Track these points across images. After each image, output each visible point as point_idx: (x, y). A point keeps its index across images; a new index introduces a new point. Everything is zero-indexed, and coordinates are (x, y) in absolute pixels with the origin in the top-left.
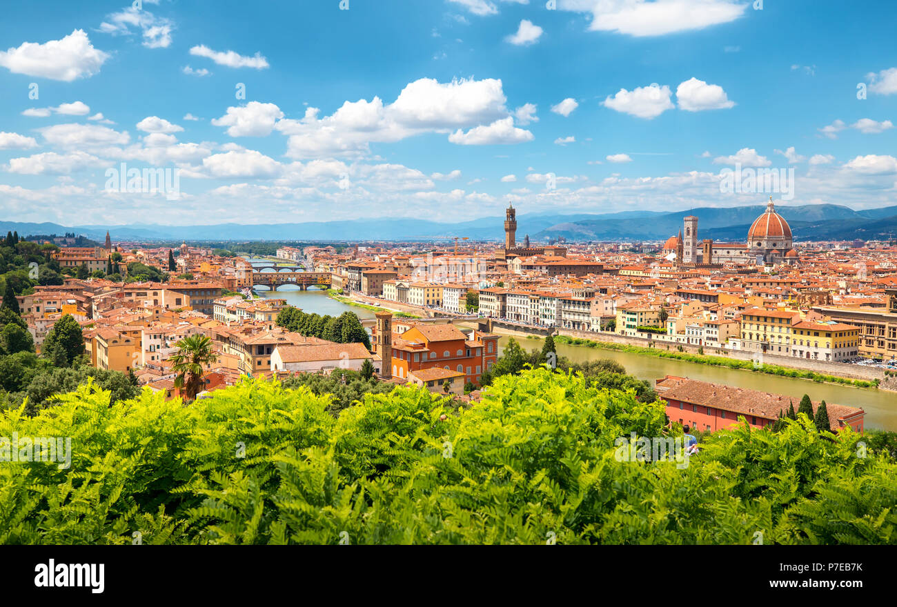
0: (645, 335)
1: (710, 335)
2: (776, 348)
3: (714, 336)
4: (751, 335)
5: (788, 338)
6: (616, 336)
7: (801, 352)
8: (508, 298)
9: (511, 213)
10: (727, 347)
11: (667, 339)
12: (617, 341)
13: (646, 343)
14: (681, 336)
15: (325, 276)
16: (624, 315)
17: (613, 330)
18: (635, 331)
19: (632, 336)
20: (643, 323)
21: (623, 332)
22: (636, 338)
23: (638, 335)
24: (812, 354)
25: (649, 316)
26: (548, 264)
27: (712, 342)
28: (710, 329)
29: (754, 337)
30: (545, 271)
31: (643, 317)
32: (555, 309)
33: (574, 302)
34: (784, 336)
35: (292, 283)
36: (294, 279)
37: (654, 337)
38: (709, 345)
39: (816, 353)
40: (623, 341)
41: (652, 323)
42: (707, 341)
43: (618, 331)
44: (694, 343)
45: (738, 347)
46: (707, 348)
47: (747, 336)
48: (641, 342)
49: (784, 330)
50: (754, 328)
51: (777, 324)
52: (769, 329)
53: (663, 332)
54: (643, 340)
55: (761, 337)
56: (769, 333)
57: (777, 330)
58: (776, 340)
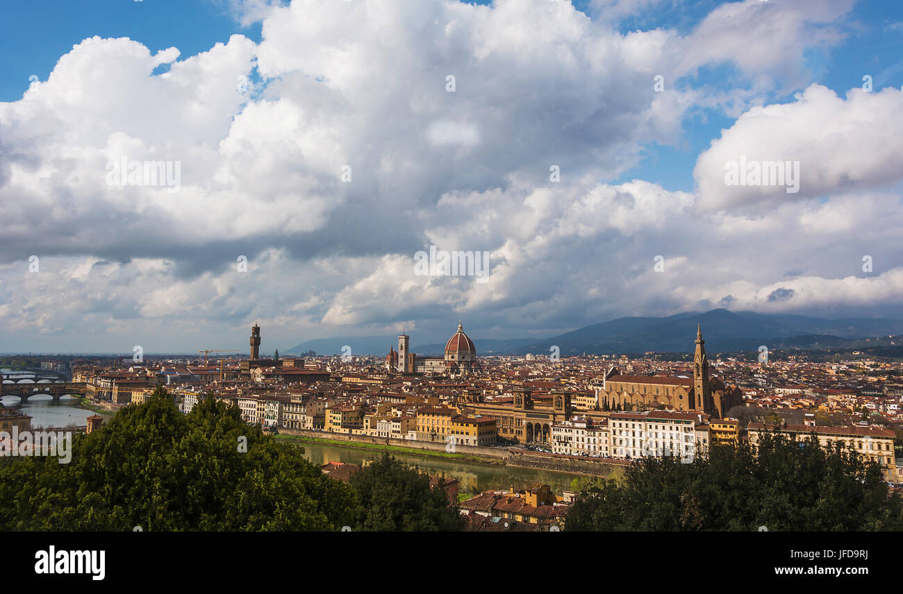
0: (347, 431)
1: (395, 429)
2: (440, 438)
3: (398, 429)
4: (423, 427)
5: (449, 429)
6: (324, 432)
7: (457, 439)
8: (239, 402)
9: (257, 331)
10: (407, 438)
11: (363, 432)
12: (324, 436)
13: (347, 437)
14: (373, 430)
16: (331, 414)
17: (323, 428)
18: (339, 427)
19: (338, 432)
20: (346, 421)
21: (330, 428)
22: (339, 434)
23: (342, 431)
24: (465, 441)
25: (350, 415)
26: (284, 373)
27: (395, 434)
28: (395, 424)
29: (426, 429)
30: (281, 379)
31: (346, 415)
32: (277, 411)
33: (293, 404)
34: (446, 427)
37: (354, 431)
38: (394, 437)
39: (467, 440)
40: (330, 436)
41: (353, 421)
42: (393, 434)
43: (326, 429)
44: (383, 436)
45: (415, 438)
46: (394, 439)
47: (421, 429)
48: (343, 436)
49: (446, 423)
50: (426, 421)
51: (440, 418)
52: (435, 422)
53: (361, 428)
54: (345, 435)
55: (431, 429)
56: (436, 426)
57: (441, 422)
58: (441, 430)
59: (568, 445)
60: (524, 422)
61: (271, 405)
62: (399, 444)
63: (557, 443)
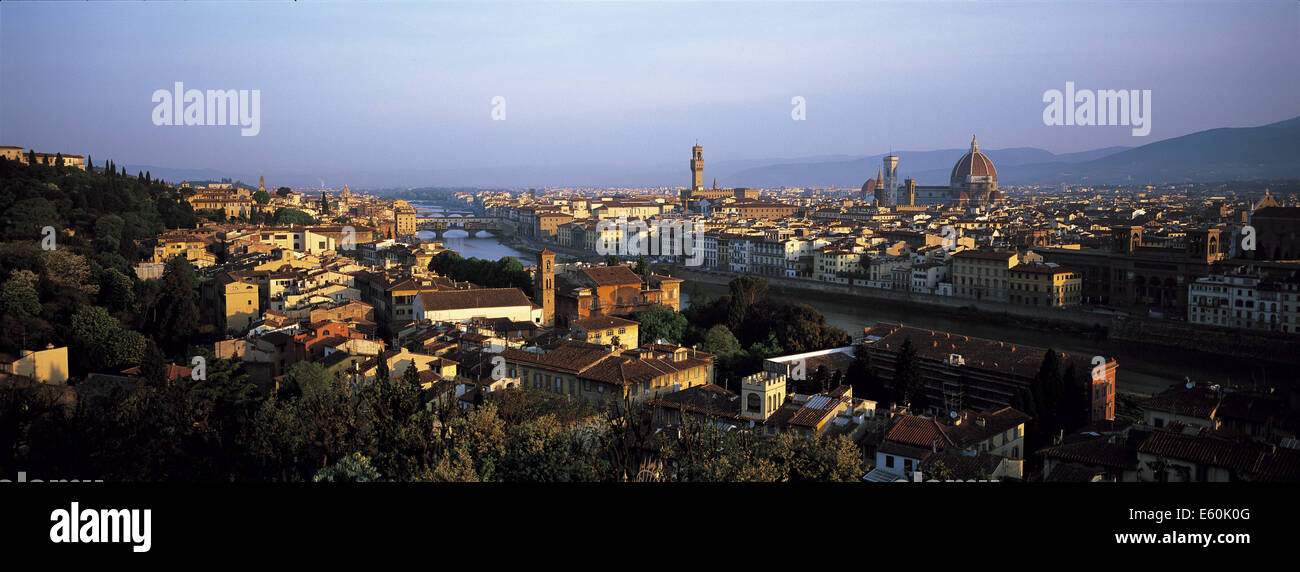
0: (846, 281)
1: (918, 280)
2: (992, 294)
3: (923, 281)
4: (963, 280)
5: (1004, 282)
6: (812, 282)
7: (1020, 298)
9: (697, 152)
10: (937, 293)
11: (870, 284)
12: (814, 287)
13: (847, 290)
14: (886, 282)
15: (495, 220)
16: (822, 259)
17: (810, 276)
18: (833, 276)
19: (832, 282)
20: (843, 268)
21: (821, 277)
22: (835, 285)
23: (838, 281)
24: (1032, 300)
25: (849, 260)
27: (919, 287)
28: (918, 274)
29: (967, 282)
30: (734, 213)
31: (843, 260)
32: (745, 252)
33: (767, 244)
34: (1000, 280)
35: (460, 228)
36: (462, 225)
37: (856, 283)
38: (917, 291)
39: (1036, 300)
40: (821, 288)
41: (853, 269)
43: (815, 277)
44: (901, 289)
45: (950, 293)
46: (918, 294)
47: (960, 281)
48: (841, 288)
49: (1000, 273)
50: (967, 271)
51: (992, 267)
52: (983, 272)
53: (867, 277)
54: (844, 285)
55: (975, 282)
56: (983, 277)
57: (992, 273)
58: (991, 284)
59: (1220, 312)
60: (1131, 275)
61: (737, 245)
62: (925, 302)
63: (1199, 309)
